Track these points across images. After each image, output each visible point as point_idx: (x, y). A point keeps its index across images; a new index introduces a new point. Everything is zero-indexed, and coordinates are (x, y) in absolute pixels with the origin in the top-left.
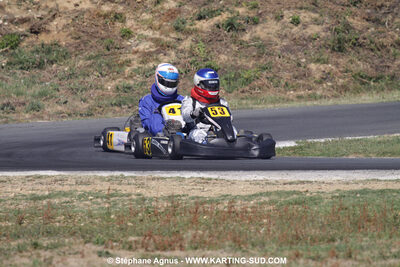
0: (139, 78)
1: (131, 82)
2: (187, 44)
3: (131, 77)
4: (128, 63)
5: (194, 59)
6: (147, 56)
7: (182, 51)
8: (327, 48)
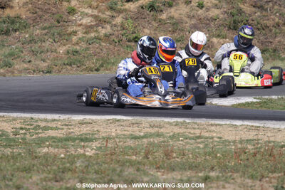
0: (84, 45)
1: (78, 48)
2: (119, 20)
3: (77, 44)
4: (75, 33)
5: (124, 31)
6: (88, 29)
7: (115, 26)
8: (225, 27)
